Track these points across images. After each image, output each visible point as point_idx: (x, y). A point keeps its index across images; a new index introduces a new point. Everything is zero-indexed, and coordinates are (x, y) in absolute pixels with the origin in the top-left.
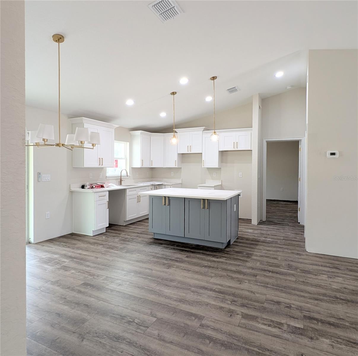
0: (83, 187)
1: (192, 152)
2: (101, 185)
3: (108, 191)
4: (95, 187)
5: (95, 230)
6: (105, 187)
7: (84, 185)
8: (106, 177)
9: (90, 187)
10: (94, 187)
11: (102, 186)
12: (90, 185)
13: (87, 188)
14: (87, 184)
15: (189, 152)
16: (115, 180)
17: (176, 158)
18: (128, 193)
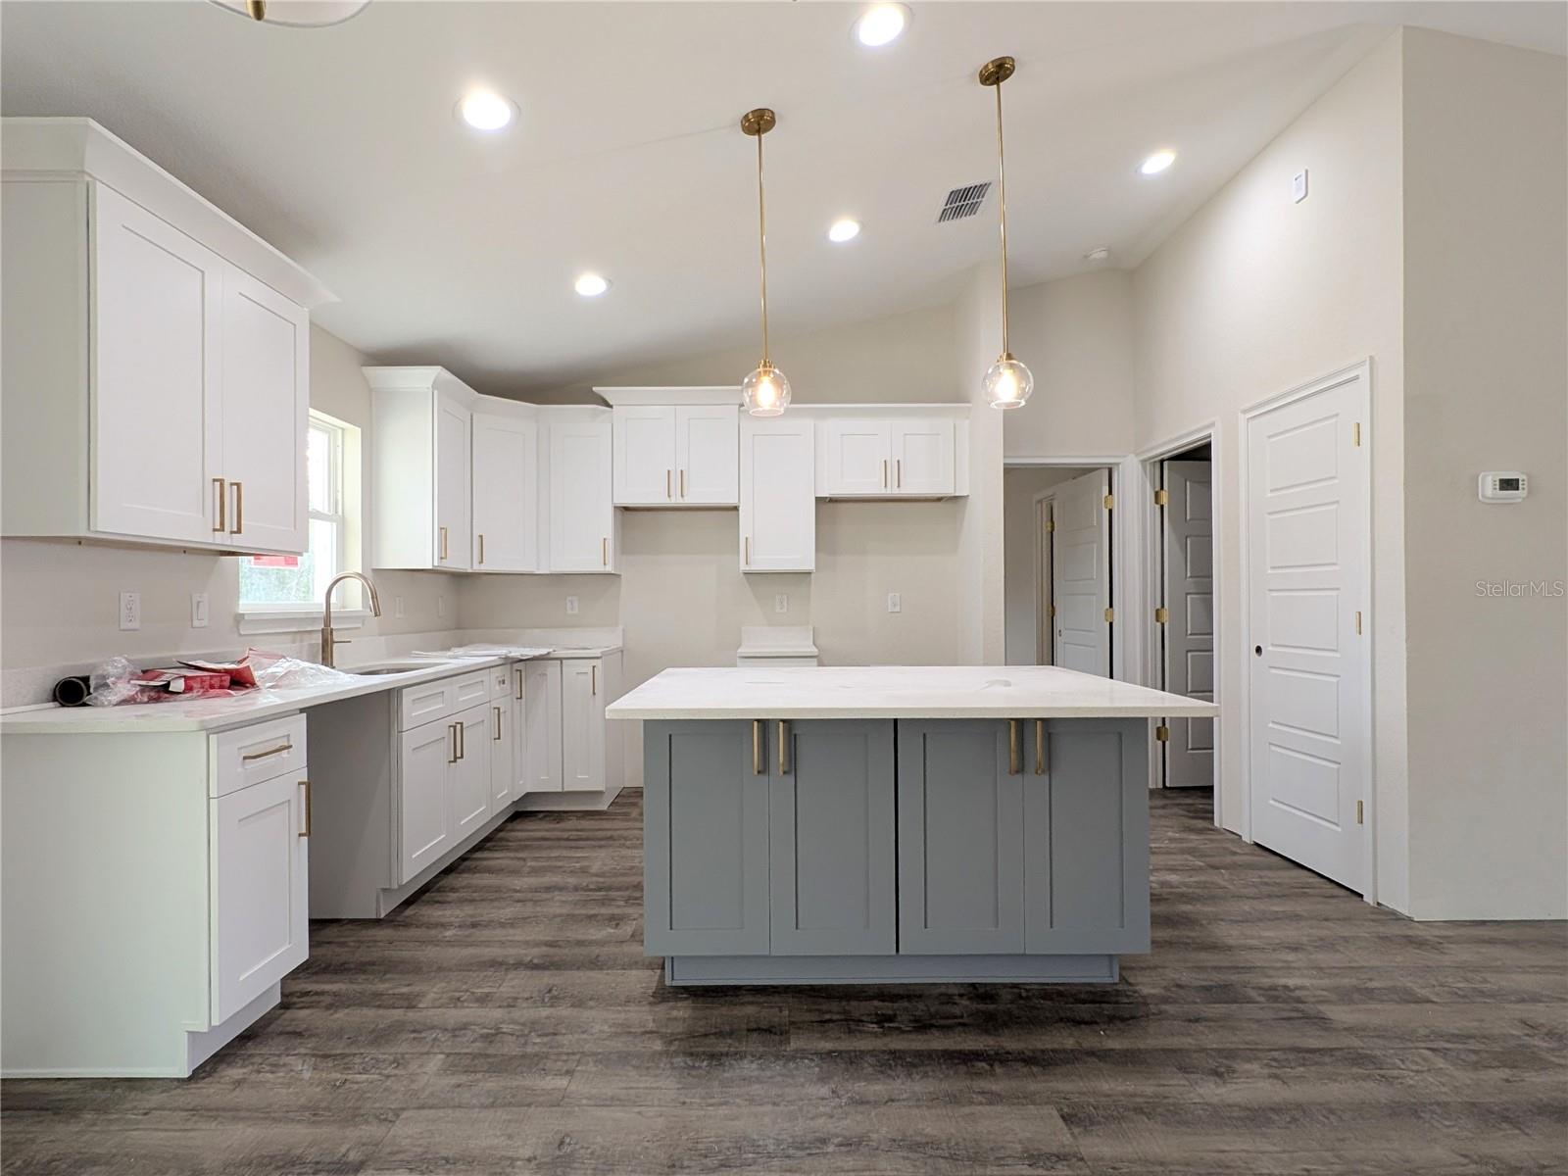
0: (71, 692)
1: (690, 500)
2: (227, 672)
3: (302, 711)
4: (188, 689)
5: (215, 1022)
6: (258, 683)
7: (86, 680)
8: (239, 619)
9: (144, 689)
10: (178, 685)
11: (239, 681)
12: (134, 676)
13: (115, 699)
14: (115, 667)
15: (676, 500)
16: (290, 637)
17: (605, 525)
18: (413, 712)
